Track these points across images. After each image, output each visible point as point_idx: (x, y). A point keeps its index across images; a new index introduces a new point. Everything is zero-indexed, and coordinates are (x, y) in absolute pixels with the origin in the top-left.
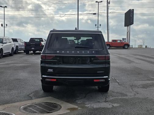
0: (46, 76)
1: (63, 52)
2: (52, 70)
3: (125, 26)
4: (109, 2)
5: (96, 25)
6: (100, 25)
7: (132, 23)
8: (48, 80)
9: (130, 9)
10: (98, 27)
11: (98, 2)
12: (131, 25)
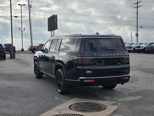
0: (84, 78)
1: (99, 54)
2: (91, 72)
3: (49, 30)
4: (31, 6)
5: (20, 29)
6: (24, 29)
7: (56, 28)
8: (85, 81)
9: (54, 15)
10: (22, 31)
11: (21, 5)
12: (55, 29)
